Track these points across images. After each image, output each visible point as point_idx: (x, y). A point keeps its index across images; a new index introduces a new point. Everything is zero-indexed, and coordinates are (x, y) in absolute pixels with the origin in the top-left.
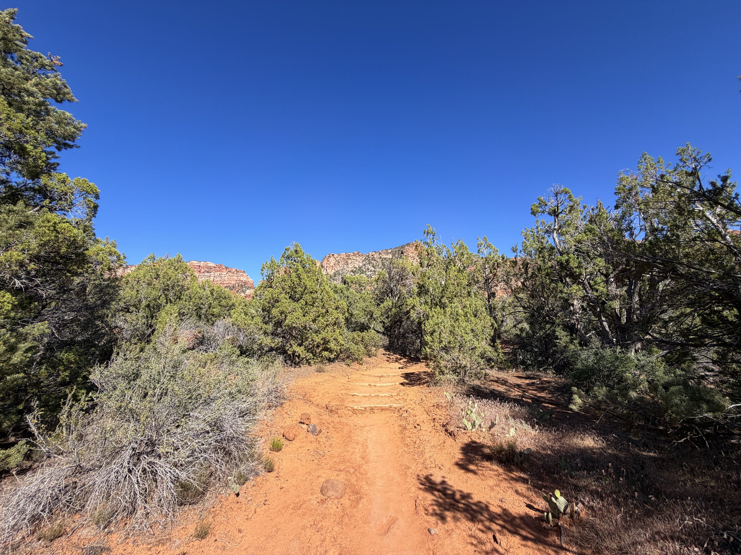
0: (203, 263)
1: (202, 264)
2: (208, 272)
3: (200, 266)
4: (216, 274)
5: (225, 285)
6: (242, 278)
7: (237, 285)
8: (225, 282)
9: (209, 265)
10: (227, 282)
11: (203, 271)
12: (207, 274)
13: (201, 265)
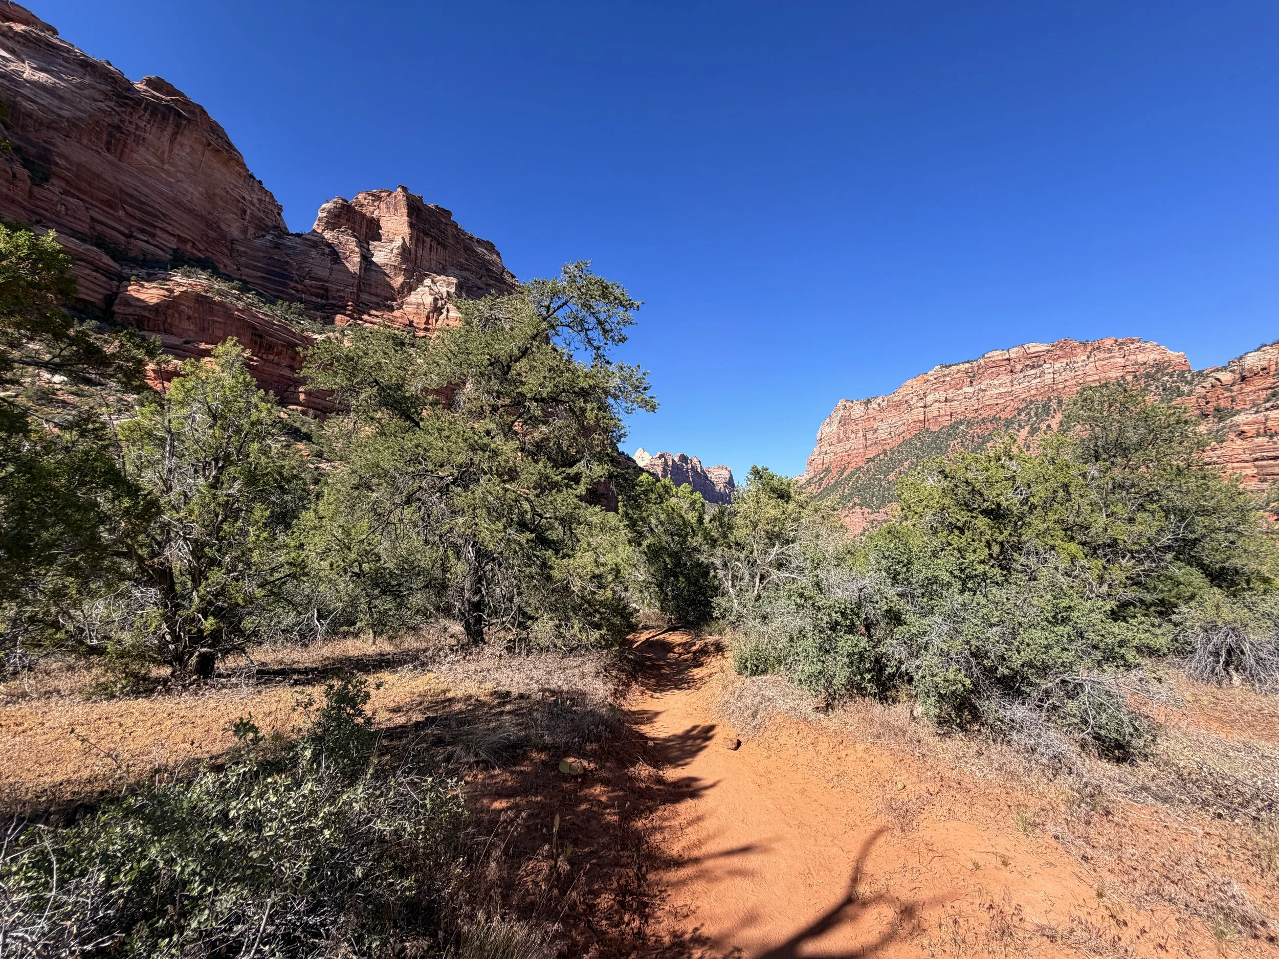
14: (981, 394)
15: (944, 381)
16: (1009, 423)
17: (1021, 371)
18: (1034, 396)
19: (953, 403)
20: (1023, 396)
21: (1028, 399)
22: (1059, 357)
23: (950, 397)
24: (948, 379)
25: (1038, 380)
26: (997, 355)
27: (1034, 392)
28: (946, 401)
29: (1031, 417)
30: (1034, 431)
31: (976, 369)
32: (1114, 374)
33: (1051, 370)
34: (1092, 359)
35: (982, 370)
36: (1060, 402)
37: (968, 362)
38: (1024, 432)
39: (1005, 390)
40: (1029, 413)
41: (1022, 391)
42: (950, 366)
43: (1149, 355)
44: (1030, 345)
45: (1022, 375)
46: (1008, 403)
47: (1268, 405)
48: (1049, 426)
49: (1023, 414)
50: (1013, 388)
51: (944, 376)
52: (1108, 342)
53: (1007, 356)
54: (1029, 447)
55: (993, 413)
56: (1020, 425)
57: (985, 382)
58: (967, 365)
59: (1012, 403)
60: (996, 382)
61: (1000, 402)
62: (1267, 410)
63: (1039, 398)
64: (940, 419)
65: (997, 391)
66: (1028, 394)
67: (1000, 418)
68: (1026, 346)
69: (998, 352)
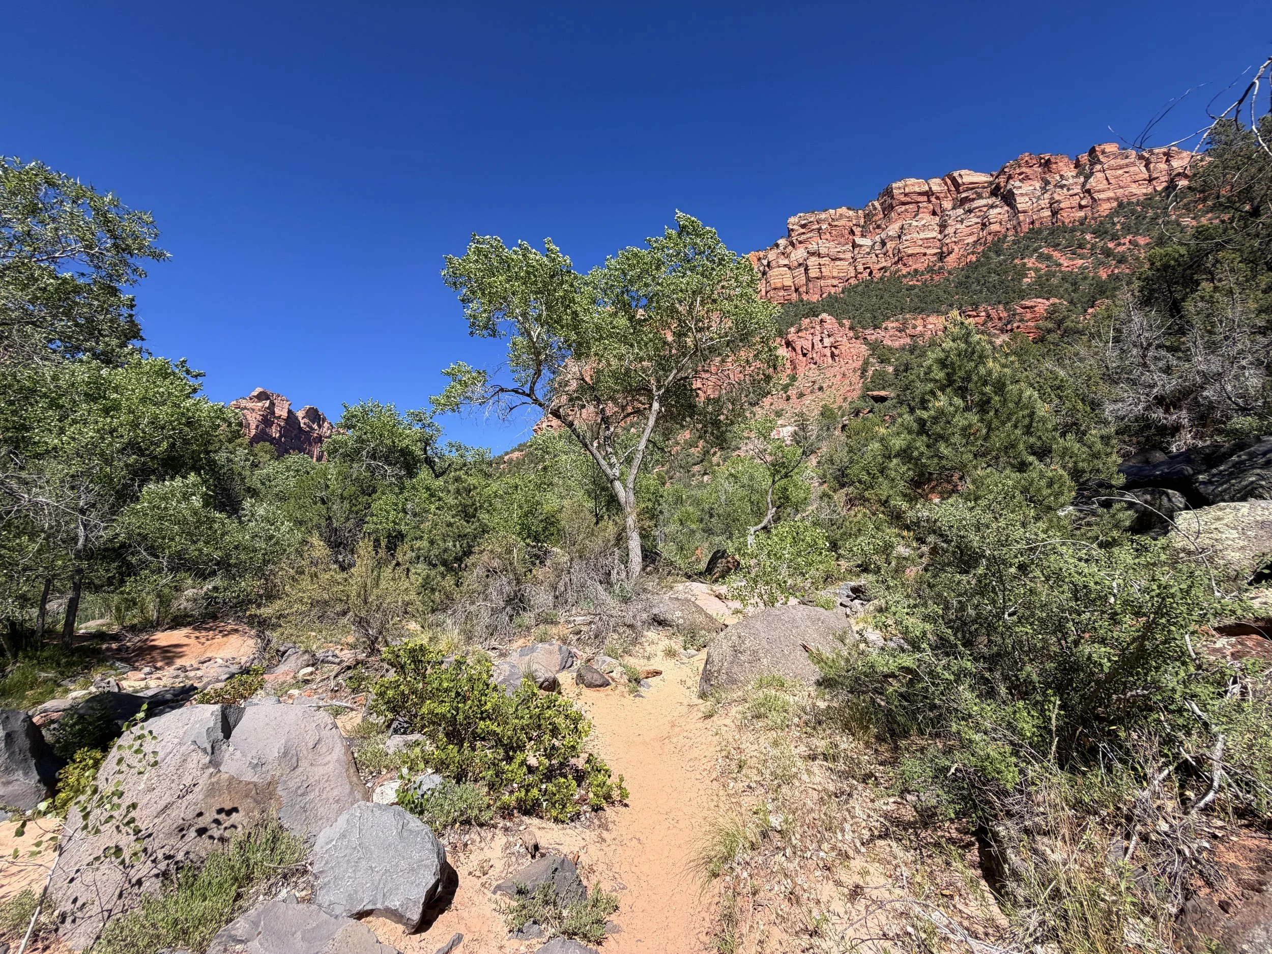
15: (820, 229)
17: (955, 208)
18: (998, 233)
19: (838, 263)
21: (987, 239)
22: (1027, 178)
24: (825, 227)
25: (998, 210)
26: (908, 185)
33: (1022, 191)
34: (1093, 172)
35: (881, 215)
37: (850, 206)
39: (934, 234)
41: (968, 231)
44: (963, 172)
45: (961, 211)
51: (817, 222)
53: (926, 188)
58: (849, 212)
60: (915, 224)
61: (929, 251)
63: (1010, 234)
64: (822, 282)
65: (922, 235)
66: (984, 233)
68: (956, 174)
69: (913, 180)
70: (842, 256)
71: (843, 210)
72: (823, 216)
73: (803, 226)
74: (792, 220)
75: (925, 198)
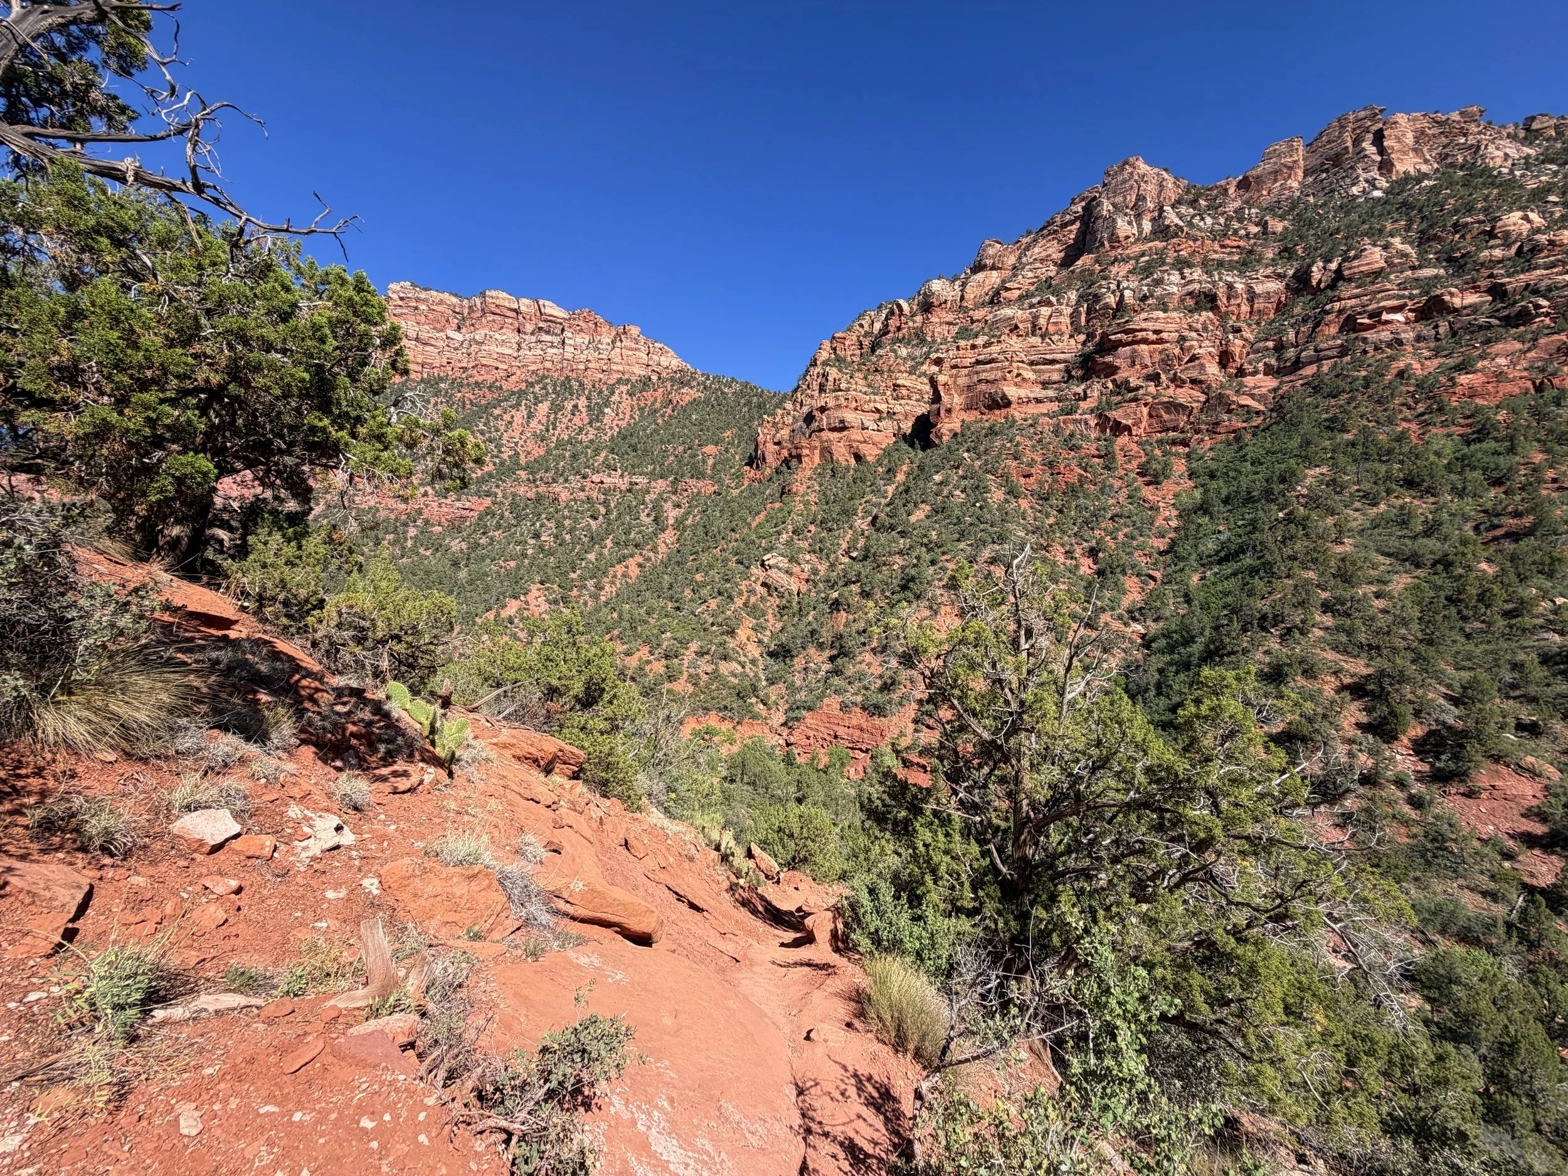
0: (524, 301)
1: (526, 306)
2: (548, 332)
3: (515, 310)
4: (579, 340)
5: (616, 376)
6: (664, 361)
7: (654, 378)
8: (614, 367)
9: (548, 311)
10: (620, 368)
11: (529, 328)
12: (548, 338)
13: (523, 309)
14: (474, 348)
15: (416, 308)
16: (521, 393)
17: (532, 334)
18: (548, 370)
19: (428, 348)
20: (533, 367)
21: (541, 373)
22: (581, 330)
23: (424, 336)
24: (423, 307)
25: (555, 351)
26: (501, 297)
27: (548, 365)
28: (417, 339)
29: (547, 393)
30: (556, 408)
31: (466, 311)
32: (639, 371)
33: (572, 342)
34: (618, 344)
35: (479, 314)
36: (581, 385)
37: (456, 295)
38: (544, 408)
39: (509, 352)
40: (545, 388)
41: (532, 359)
42: (426, 290)
43: (671, 361)
44: (547, 303)
45: (533, 339)
46: (514, 369)
47: (1035, 300)
48: (576, 406)
49: (537, 388)
50: (522, 353)
51: (418, 300)
52: (634, 331)
53: (516, 306)
54: (554, 424)
55: (490, 379)
56: (536, 398)
57: (483, 332)
58: (454, 300)
59: (518, 373)
60: (497, 336)
61: (501, 366)
62: (1032, 306)
63: (556, 375)
65: (499, 350)
66: (540, 366)
67: (501, 388)
68: (541, 302)
69: (504, 295)
70: (433, 342)
71: (446, 296)
72: (423, 295)
73: (402, 299)
74: (394, 286)
75: (514, 314)
